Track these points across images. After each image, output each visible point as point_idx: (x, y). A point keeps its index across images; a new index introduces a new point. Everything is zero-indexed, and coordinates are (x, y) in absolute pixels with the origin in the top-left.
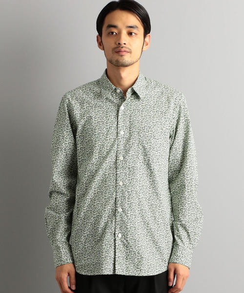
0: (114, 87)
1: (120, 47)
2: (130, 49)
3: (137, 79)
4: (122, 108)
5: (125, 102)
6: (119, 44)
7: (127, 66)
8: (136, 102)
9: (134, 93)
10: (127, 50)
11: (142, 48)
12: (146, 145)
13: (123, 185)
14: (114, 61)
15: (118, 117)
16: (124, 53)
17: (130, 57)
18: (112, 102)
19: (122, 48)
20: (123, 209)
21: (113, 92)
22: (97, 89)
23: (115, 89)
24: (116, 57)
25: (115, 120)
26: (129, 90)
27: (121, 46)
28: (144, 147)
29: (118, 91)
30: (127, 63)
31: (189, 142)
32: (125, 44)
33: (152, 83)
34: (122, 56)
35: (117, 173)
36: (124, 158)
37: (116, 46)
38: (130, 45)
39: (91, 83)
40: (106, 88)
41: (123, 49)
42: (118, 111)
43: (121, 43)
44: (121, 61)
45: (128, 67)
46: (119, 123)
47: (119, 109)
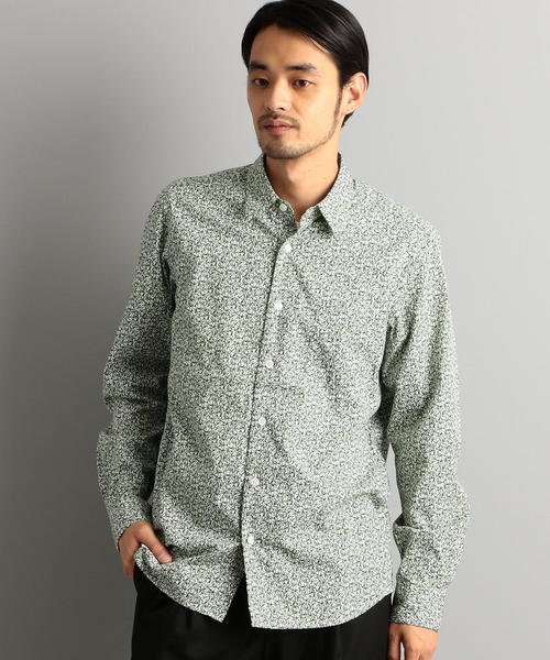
0: (274, 199)
1: (270, 116)
2: (296, 121)
4: (287, 247)
5: (295, 236)
6: (269, 109)
9: (320, 219)
12: (328, 344)
13: (267, 425)
15: (274, 267)
18: (267, 231)
20: (261, 480)
21: (271, 207)
22: (237, 194)
23: (278, 201)
25: (265, 274)
26: (310, 212)
27: (274, 114)
28: (322, 347)
29: (283, 207)
31: (444, 346)
32: (282, 109)
34: (277, 136)
35: (256, 396)
36: (275, 363)
40: (257, 195)
41: (277, 122)
42: (276, 254)
43: (272, 107)
46: (274, 282)
47: (278, 248)
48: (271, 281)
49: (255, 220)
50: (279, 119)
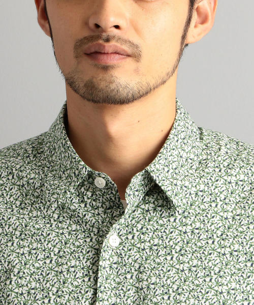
0: (85, 170)
1: (99, 37)
2: (137, 47)
3: (166, 138)
4: (112, 240)
5: (122, 221)
6: (97, 26)
7: (123, 102)
8: (158, 220)
9: (154, 190)
10: (126, 48)
11: (184, 37)
14: (80, 85)
15: (96, 273)
16: (113, 60)
17: (137, 71)
19: (108, 40)
21: (82, 185)
22: (30, 174)
23: (90, 176)
24: (87, 71)
26: (137, 181)
27: (104, 35)
29: (100, 182)
30: (124, 93)
32: (117, 27)
33: (224, 150)
34: (106, 68)
37: (86, 33)
38: (137, 30)
39: (14, 150)
41: (110, 47)
42: (98, 252)
43: (102, 24)
44: (102, 85)
45: (131, 105)
46: (99, 294)
47: (100, 243)
48: (95, 294)
49: (62, 207)
50: (113, 43)
